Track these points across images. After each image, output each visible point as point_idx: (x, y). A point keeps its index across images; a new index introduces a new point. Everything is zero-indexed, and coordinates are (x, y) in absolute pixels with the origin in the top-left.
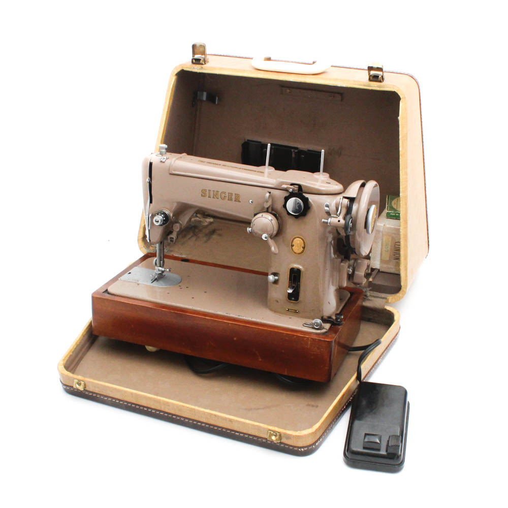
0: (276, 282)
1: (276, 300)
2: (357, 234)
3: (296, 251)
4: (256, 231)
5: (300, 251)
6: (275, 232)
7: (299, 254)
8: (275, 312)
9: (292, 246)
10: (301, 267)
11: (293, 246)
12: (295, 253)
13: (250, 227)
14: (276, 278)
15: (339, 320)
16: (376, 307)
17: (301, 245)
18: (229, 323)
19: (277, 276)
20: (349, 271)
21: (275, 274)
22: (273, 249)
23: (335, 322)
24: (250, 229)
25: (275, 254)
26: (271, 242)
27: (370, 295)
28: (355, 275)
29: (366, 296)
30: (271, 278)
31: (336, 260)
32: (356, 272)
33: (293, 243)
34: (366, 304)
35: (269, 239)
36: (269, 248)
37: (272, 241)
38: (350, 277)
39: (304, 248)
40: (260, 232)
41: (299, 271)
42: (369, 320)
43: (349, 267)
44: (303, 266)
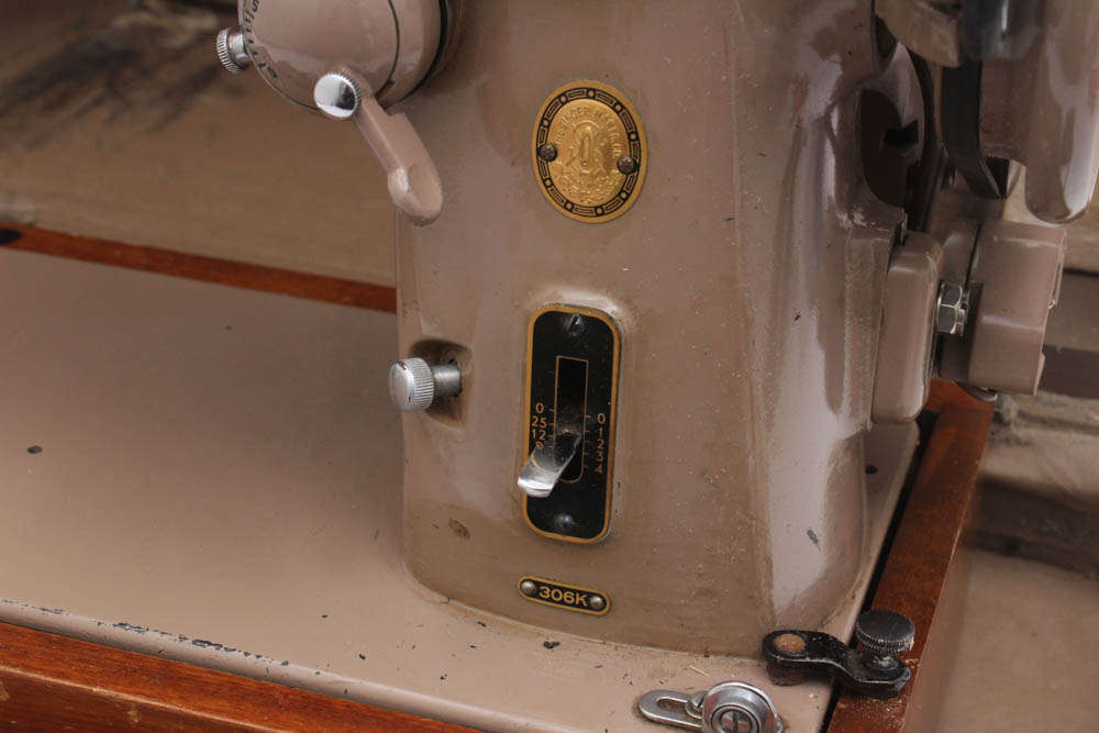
0: (445, 402)
1: (453, 523)
2: (1051, 51)
3: (573, 192)
4: (276, 56)
5: (602, 193)
6: (413, 60)
7: (600, 210)
8: (451, 593)
9: (547, 155)
10: (610, 307)
11: (554, 155)
12: (569, 206)
13: (235, 29)
14: (447, 375)
15: (886, 662)
16: (1060, 481)
17: (608, 150)
18: (125, 705)
19: (452, 363)
20: (945, 315)
21: (436, 352)
22: (400, 181)
23: (860, 676)
24: (238, 41)
25: (422, 222)
26: (386, 131)
27: (1021, 414)
28: (978, 333)
29: (999, 419)
30: (413, 377)
31: (857, 243)
32: (987, 319)
33: (554, 138)
34: (1000, 463)
35: (371, 109)
36: (378, 174)
37: (400, 120)
38: (952, 350)
39: (631, 169)
40: (301, 64)
41: (598, 331)
42: (1009, 548)
43: (944, 290)
44: (625, 300)
